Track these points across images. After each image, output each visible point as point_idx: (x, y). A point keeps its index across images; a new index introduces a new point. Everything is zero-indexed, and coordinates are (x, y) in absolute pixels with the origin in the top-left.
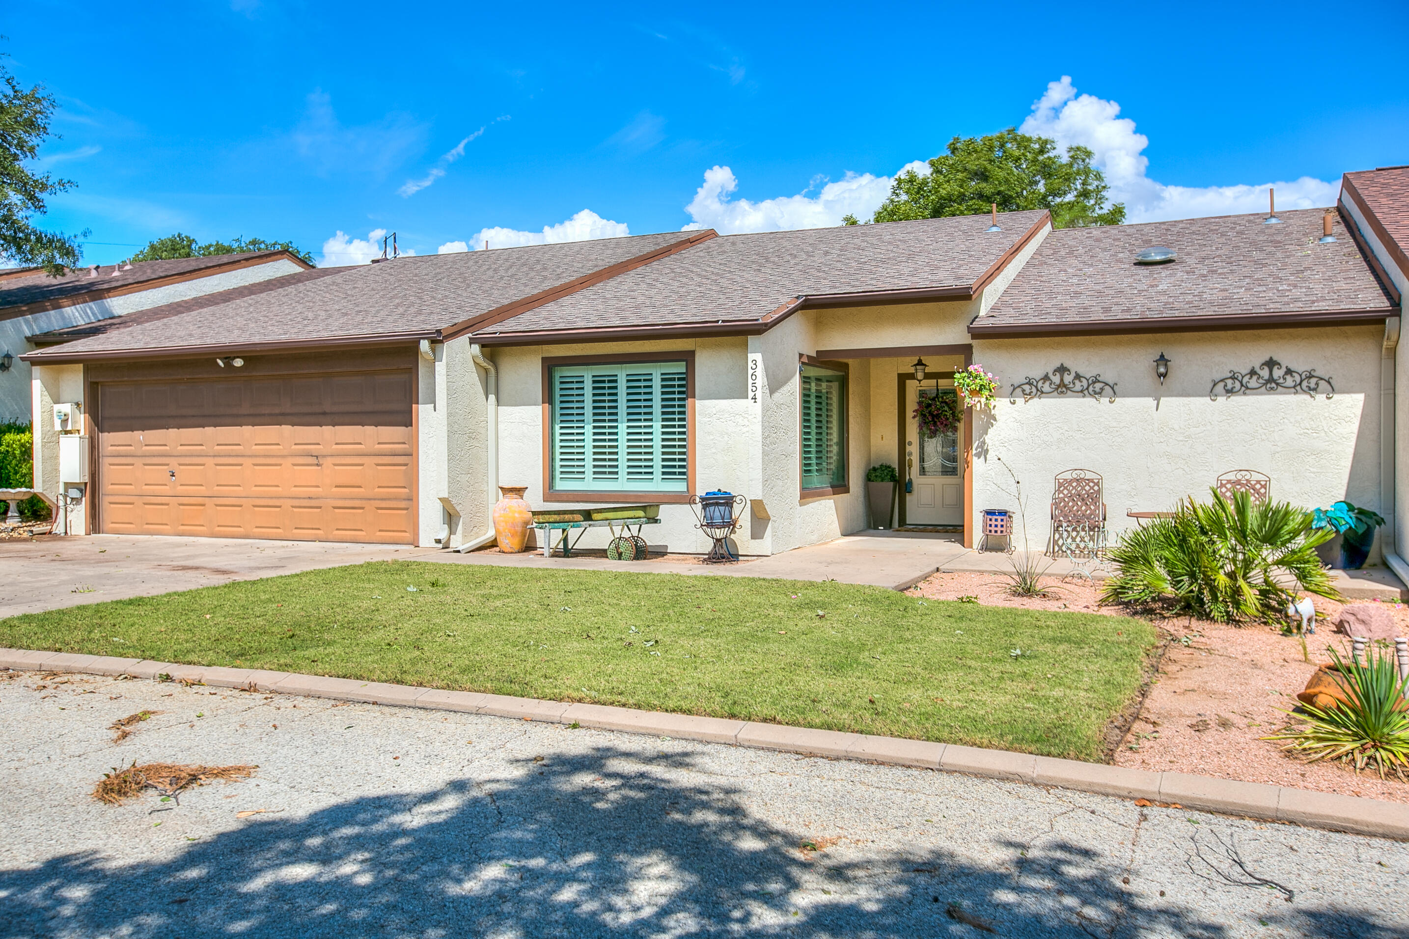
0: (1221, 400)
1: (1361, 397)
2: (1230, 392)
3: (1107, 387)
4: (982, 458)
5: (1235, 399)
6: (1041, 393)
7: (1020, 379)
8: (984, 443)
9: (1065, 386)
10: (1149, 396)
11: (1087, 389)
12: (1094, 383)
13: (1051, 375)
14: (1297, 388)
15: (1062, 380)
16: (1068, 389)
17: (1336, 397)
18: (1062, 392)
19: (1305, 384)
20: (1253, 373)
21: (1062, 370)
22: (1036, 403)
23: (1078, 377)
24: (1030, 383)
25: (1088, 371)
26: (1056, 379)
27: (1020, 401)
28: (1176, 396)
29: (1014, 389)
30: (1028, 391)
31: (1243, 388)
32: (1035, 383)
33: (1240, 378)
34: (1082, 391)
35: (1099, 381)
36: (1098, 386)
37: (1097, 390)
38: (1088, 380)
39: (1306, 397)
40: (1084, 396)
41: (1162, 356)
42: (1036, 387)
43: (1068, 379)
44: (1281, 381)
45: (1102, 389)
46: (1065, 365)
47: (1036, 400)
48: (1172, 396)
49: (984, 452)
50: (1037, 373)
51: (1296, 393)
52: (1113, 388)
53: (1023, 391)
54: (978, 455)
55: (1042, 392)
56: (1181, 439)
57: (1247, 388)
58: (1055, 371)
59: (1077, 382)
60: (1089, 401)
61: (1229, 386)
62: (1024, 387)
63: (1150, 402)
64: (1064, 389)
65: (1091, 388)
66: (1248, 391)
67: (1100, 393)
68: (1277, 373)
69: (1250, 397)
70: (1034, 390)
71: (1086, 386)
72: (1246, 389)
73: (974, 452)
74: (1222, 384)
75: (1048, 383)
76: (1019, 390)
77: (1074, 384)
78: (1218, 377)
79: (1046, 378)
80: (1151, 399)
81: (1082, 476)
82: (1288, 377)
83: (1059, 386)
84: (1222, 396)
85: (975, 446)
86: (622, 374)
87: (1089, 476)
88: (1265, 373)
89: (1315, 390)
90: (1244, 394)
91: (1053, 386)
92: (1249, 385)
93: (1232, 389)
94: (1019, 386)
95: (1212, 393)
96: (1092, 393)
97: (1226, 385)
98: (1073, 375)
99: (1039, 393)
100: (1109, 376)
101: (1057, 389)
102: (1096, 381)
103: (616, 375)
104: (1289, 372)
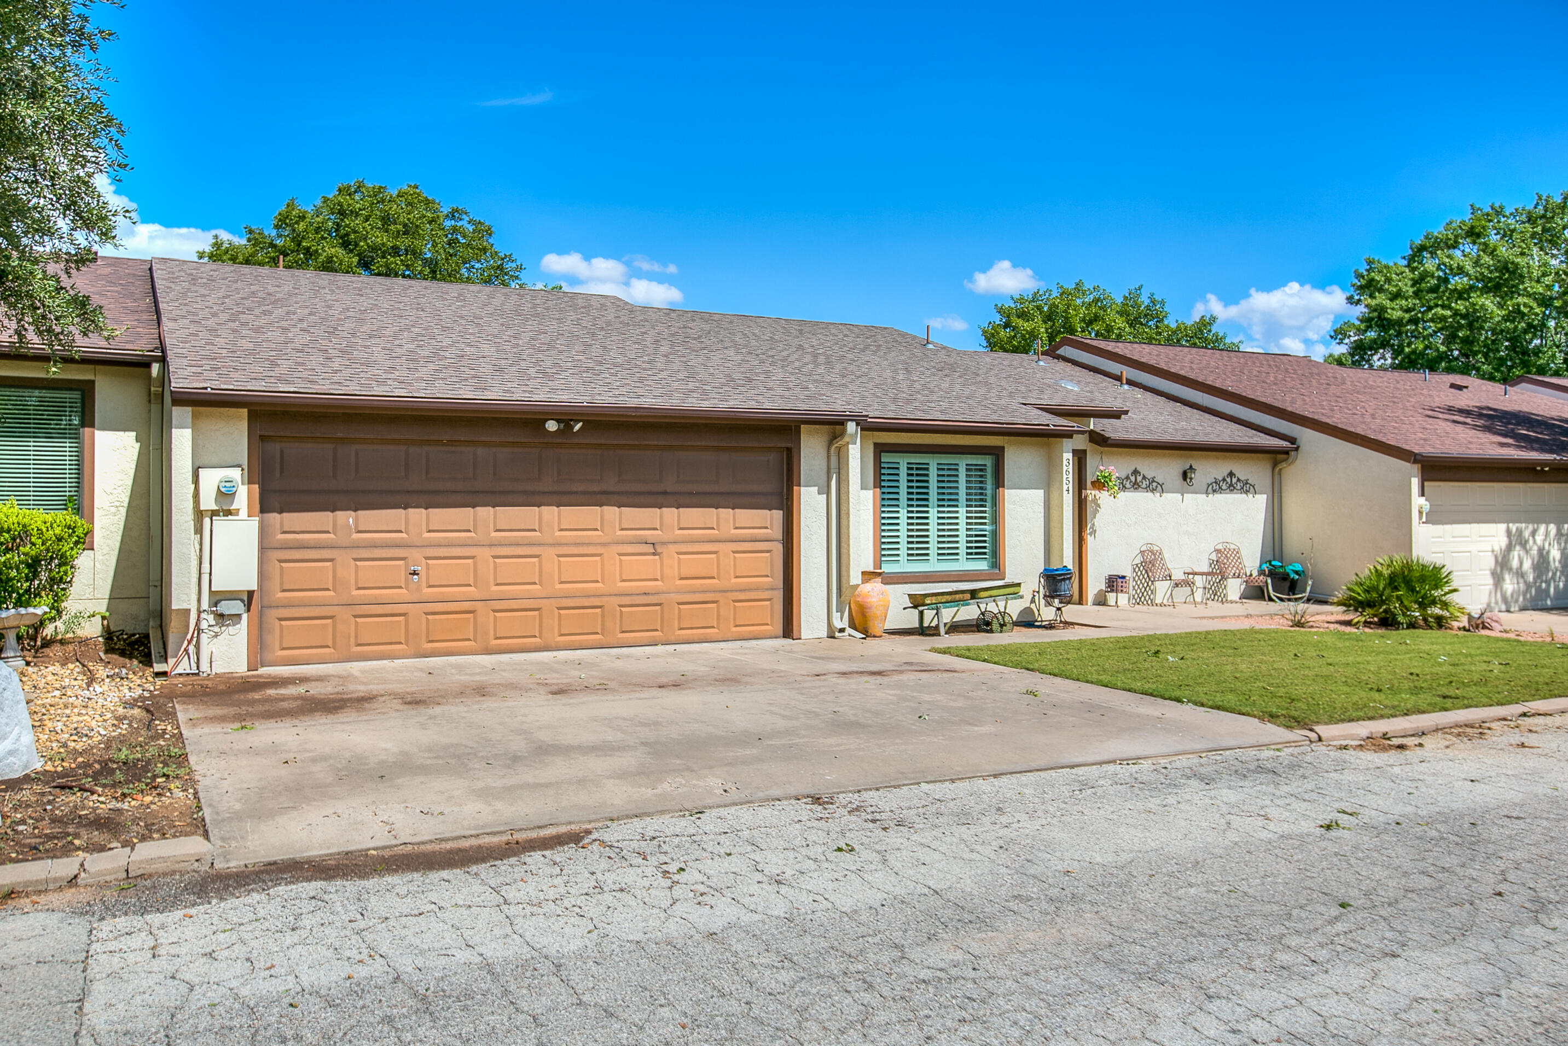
0: (1210, 496)
1: (1265, 496)
2: (1214, 491)
3: (1159, 486)
4: (1093, 536)
5: (1217, 496)
8: (1093, 524)
9: (1138, 484)
10: (1177, 492)
11: (1149, 486)
13: (1130, 475)
14: (1241, 490)
15: (1136, 480)
16: (1139, 486)
17: (1257, 496)
18: (1136, 488)
19: (1244, 488)
20: (1224, 479)
21: (1136, 472)
22: (1122, 495)
23: (1144, 478)
25: (1149, 474)
26: (1133, 479)
27: (1115, 493)
28: (1191, 493)
32: (1122, 481)
33: (1219, 483)
34: (1146, 488)
35: (1155, 482)
36: (1155, 484)
37: (1154, 487)
38: (1149, 481)
39: (1244, 496)
40: (1147, 492)
41: (1191, 466)
42: (1123, 484)
43: (1139, 479)
44: (1235, 485)
45: (1156, 487)
46: (1137, 469)
47: (1121, 493)
48: (1188, 493)
49: (1094, 532)
50: (1123, 474)
51: (1241, 493)
52: (1161, 487)
53: (1117, 486)
54: (1091, 534)
55: (1125, 488)
57: (1221, 489)
58: (1132, 473)
59: (1144, 481)
60: (1150, 494)
61: (1214, 488)
62: (1119, 483)
63: (1179, 496)
64: (1137, 486)
65: (1151, 486)
66: (1221, 491)
67: (1155, 490)
68: (1234, 480)
69: (1222, 495)
70: (1121, 486)
73: (1088, 531)
75: (1129, 481)
77: (1142, 482)
78: (1209, 481)
79: (1127, 478)
81: (1152, 547)
82: (1238, 483)
83: (1134, 484)
84: (1210, 494)
85: (1088, 527)
86: (933, 463)
87: (1156, 547)
88: (1229, 480)
89: (1248, 491)
90: (1220, 493)
91: (1131, 484)
92: (1223, 488)
93: (1216, 489)
95: (1206, 492)
96: (1151, 489)
97: (1212, 487)
98: (1142, 476)
99: (1123, 488)
100: (1159, 478)
101: (1133, 486)
102: (1153, 481)
103: (928, 464)
104: (1239, 480)
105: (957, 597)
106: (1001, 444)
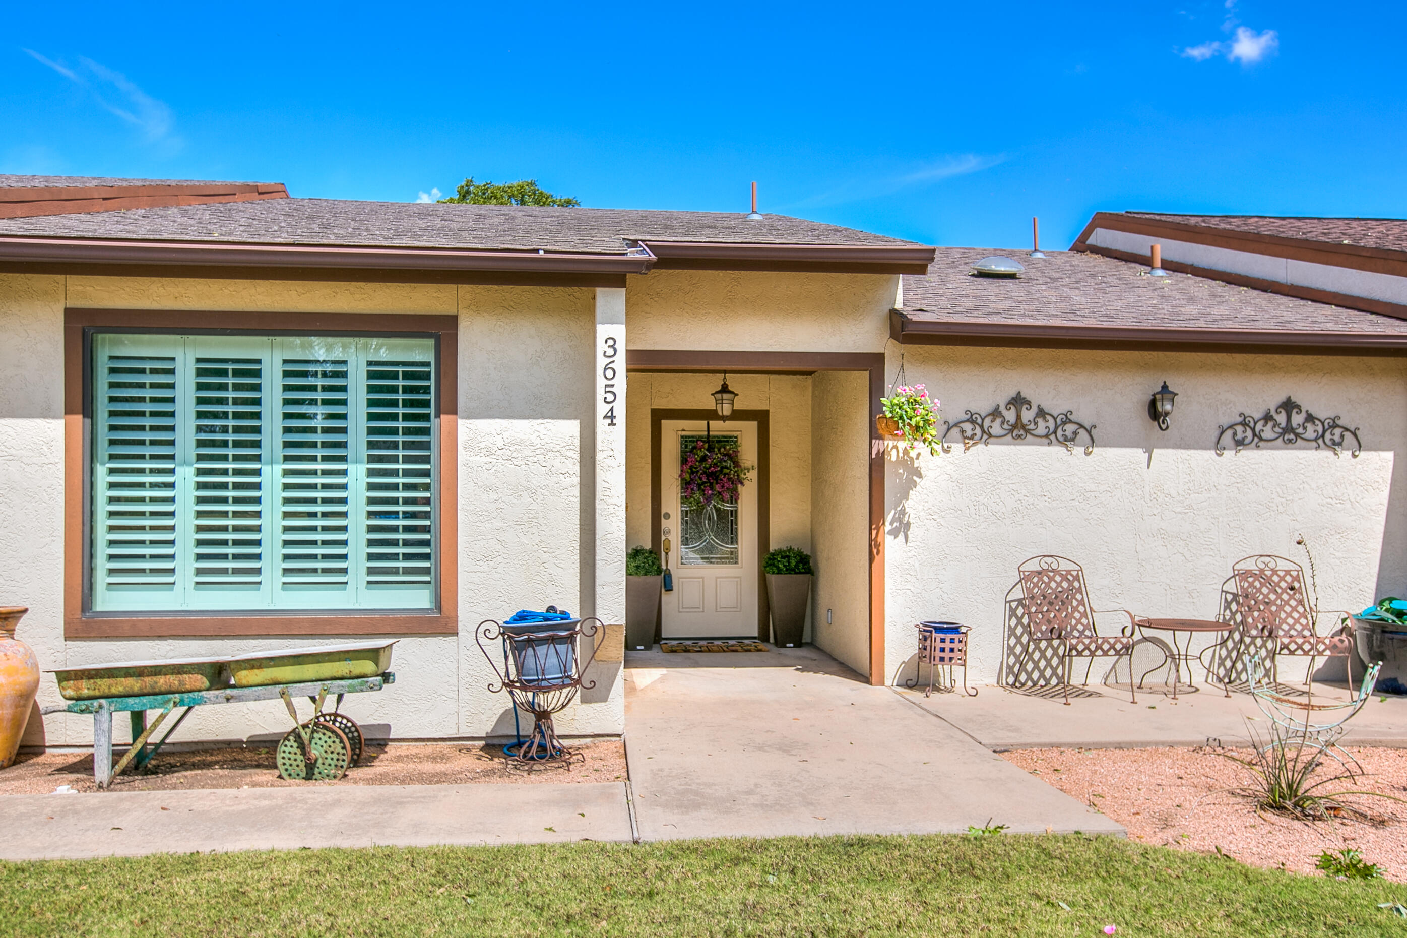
0: (1229, 454)
1: (1389, 456)
2: (1240, 443)
3: (1082, 431)
4: (901, 537)
5: (1249, 455)
6: (988, 436)
7: (957, 413)
8: (903, 512)
9: (1023, 427)
10: (1138, 446)
11: (1055, 432)
12: (1064, 423)
13: (1002, 409)
14: (1319, 441)
15: (1019, 417)
16: (1027, 431)
17: (1363, 455)
18: (1019, 436)
19: (1328, 436)
20: (1268, 418)
21: (1018, 401)
22: (980, 450)
23: (1042, 413)
24: (972, 421)
25: (1056, 405)
26: (1011, 416)
27: (957, 448)
28: (1173, 448)
29: (949, 430)
30: (969, 433)
31: (1256, 440)
32: (979, 421)
33: (1252, 424)
34: (1047, 436)
35: (1071, 422)
36: (1070, 428)
37: (1069, 434)
38: (1055, 419)
39: (1329, 454)
40: (1050, 443)
41: (1165, 387)
42: (982, 427)
43: (1027, 415)
44: (1300, 431)
45: (1075, 433)
46: (1023, 395)
47: (981, 446)
48: (1167, 447)
49: (903, 527)
50: (983, 406)
51: (1318, 448)
52: (1089, 433)
53: (963, 432)
54: (895, 533)
55: (990, 436)
56: (1178, 510)
57: (1261, 439)
58: (1009, 403)
59: (1040, 421)
60: (1057, 450)
61: (1240, 436)
62: (961, 425)
63: (1139, 454)
64: (1022, 432)
65: (1060, 433)
66: (1261, 444)
67: (1073, 440)
68: (1297, 419)
69: (1264, 452)
70: (978, 431)
71: (1052, 428)
72: (1258, 440)
73: (888, 527)
74: (1229, 433)
75: (998, 421)
76: (955, 432)
77: (1036, 424)
78: (1225, 421)
79: (996, 413)
80: (1141, 450)
81: (1054, 566)
82: (1309, 426)
83: (1014, 427)
84: (1230, 449)
85: (889, 518)
86: (272, 358)
87: (1064, 566)
88: (1281, 418)
89: (1340, 444)
90: (1258, 447)
91: (1006, 426)
92: (1264, 436)
93: (1244, 439)
94: (956, 425)
95: (1218, 446)
96: (1061, 439)
97: (1235, 434)
98: (1034, 410)
99: (985, 437)
100: (1084, 415)
101: (1011, 431)
102: (1067, 421)
103: (259, 362)
104: (1310, 418)
105: (162, 682)
106: (452, 311)
